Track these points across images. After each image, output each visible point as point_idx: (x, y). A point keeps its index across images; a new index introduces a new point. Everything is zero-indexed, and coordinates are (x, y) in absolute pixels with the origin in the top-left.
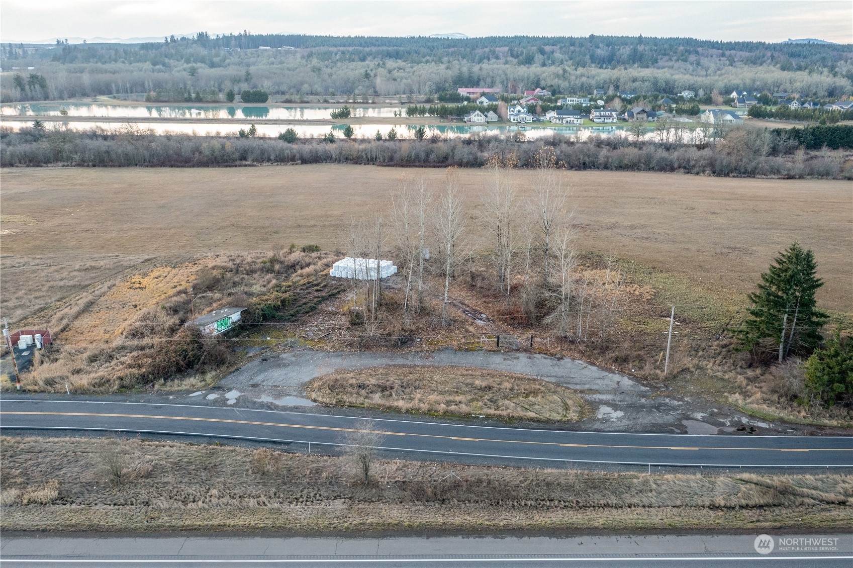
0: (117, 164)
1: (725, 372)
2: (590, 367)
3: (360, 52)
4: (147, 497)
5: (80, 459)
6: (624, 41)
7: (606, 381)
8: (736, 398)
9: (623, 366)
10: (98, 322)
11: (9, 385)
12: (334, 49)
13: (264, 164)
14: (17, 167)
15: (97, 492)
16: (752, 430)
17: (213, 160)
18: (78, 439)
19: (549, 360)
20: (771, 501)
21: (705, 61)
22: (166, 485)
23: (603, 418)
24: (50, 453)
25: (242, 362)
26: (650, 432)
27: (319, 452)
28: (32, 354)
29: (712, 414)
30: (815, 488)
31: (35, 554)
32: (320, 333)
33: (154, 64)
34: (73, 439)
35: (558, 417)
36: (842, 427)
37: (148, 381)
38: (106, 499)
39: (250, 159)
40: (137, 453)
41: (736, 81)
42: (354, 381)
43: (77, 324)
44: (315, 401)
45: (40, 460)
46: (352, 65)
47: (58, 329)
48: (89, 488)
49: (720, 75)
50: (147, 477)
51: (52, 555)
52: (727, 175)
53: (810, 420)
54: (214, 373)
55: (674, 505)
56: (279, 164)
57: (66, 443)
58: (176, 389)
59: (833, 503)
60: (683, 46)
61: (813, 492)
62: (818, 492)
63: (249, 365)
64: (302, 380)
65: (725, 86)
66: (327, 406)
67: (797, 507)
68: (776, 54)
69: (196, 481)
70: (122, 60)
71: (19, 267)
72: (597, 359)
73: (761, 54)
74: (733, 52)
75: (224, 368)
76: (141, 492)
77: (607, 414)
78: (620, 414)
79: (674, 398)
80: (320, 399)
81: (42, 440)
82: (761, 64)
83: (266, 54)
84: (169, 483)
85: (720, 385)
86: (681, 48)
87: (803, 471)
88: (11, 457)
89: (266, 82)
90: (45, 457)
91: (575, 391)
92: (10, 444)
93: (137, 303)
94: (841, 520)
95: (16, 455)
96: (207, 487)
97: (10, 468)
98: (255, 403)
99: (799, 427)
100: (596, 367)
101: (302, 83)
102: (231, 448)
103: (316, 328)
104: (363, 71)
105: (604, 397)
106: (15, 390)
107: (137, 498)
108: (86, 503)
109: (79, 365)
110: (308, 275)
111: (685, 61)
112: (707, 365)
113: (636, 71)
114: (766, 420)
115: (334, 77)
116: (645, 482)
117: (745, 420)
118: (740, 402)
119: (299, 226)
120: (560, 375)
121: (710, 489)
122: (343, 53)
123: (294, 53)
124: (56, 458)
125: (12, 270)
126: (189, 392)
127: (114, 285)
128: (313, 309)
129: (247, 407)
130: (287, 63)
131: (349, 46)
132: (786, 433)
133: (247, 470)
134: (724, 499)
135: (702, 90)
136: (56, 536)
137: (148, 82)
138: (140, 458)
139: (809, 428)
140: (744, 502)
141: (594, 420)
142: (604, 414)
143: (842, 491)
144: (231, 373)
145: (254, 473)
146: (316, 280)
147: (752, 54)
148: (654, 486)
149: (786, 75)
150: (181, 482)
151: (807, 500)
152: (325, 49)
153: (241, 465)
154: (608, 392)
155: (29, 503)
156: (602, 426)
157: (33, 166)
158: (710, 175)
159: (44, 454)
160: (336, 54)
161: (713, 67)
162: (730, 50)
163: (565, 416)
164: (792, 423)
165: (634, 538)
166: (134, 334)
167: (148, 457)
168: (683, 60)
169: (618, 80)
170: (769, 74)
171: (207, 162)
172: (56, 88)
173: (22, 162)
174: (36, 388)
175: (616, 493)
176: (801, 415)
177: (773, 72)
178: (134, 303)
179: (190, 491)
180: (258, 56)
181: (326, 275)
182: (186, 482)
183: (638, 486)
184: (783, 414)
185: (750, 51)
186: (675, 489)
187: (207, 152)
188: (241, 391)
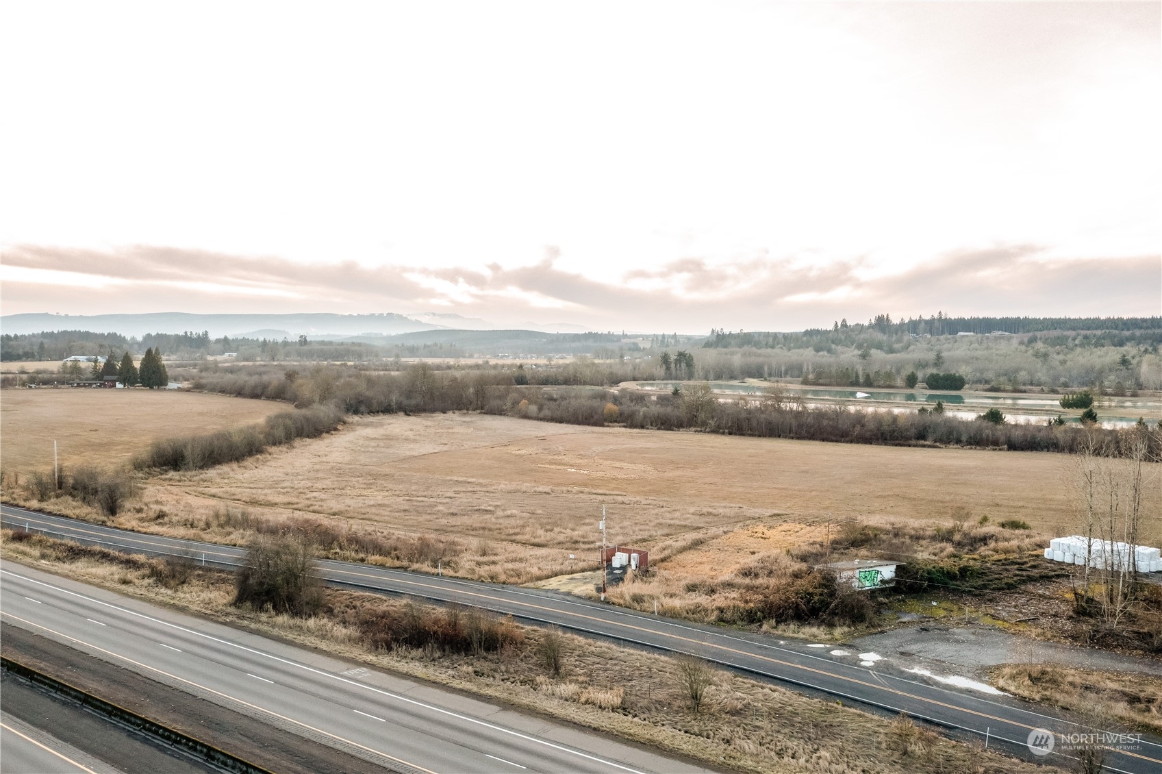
0: (757, 433)
3: (1115, 336)
4: (728, 734)
5: (654, 676)
10: (705, 559)
11: (594, 593)
12: (1072, 333)
13: (951, 446)
14: (648, 429)
15: (667, 713)
17: (879, 435)
18: (657, 656)
22: (757, 729)
24: (622, 663)
25: (890, 625)
27: (1004, 751)
28: (625, 572)
31: (579, 747)
32: (1020, 615)
33: (817, 350)
34: (651, 655)
37: (755, 619)
38: (676, 723)
39: (930, 438)
40: (726, 686)
42: (1078, 680)
43: (680, 557)
44: (1002, 689)
45: (608, 666)
46: (1099, 351)
47: (658, 557)
48: (659, 707)
50: (733, 715)
51: (599, 753)
54: (846, 629)
56: (973, 447)
57: (642, 656)
58: (791, 635)
63: (901, 631)
64: (982, 663)
66: (1023, 699)
69: (800, 735)
70: (779, 346)
71: (629, 504)
75: (861, 627)
76: (723, 728)
80: (1012, 689)
81: (616, 650)
83: (965, 340)
84: (763, 728)
88: (578, 656)
89: (964, 367)
90: (616, 665)
92: (580, 644)
93: (756, 550)
95: (584, 656)
96: (816, 747)
97: (575, 666)
98: (902, 672)
101: (1017, 370)
102: (858, 712)
103: (1013, 609)
104: (1118, 358)
106: (598, 600)
107: (716, 733)
108: (651, 720)
109: (674, 589)
110: (1006, 551)
115: (1069, 363)
119: (998, 505)
122: (1086, 337)
123: (1009, 339)
124: (627, 669)
125: (622, 506)
126: (806, 641)
127: (732, 531)
128: (1010, 587)
129: (890, 674)
130: (997, 350)
131: (1097, 329)
133: (880, 743)
136: (609, 738)
137: (808, 366)
138: (728, 692)
144: (871, 634)
145: (889, 748)
146: (1020, 558)
150: (779, 732)
152: (1057, 333)
153: (870, 735)
155: (587, 702)
157: (665, 429)
159: (614, 662)
160: (1074, 339)
166: (747, 573)
167: (739, 694)
171: (871, 439)
172: (703, 368)
173: (654, 424)
174: (622, 602)
178: (752, 550)
179: (789, 744)
180: (956, 342)
181: (1037, 556)
182: (786, 734)
187: (872, 426)
188: (882, 655)
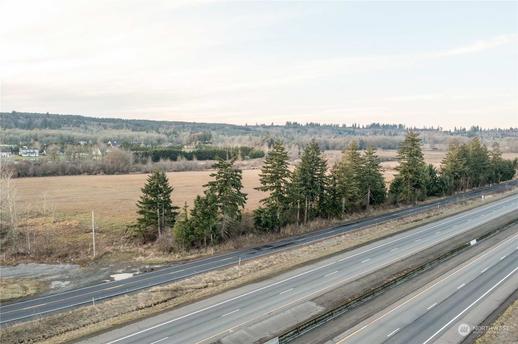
1: (131, 249)
2: (41, 265)
6: (37, 116)
7: (54, 269)
8: (141, 258)
9: (65, 259)
16: (152, 270)
19: (7, 268)
20: (170, 297)
21: (90, 127)
23: (55, 288)
26: (90, 286)
29: (128, 269)
30: (192, 284)
35: (19, 295)
36: (197, 257)
41: (110, 136)
49: (100, 134)
52: (113, 174)
53: (181, 258)
55: (114, 316)
59: (202, 288)
60: (76, 119)
61: (191, 286)
62: (193, 285)
65: (104, 138)
67: (185, 295)
68: (129, 125)
72: (45, 259)
73: (121, 124)
74: (105, 123)
77: (58, 285)
78: (67, 283)
79: (103, 267)
82: (121, 129)
85: (129, 255)
86: (75, 120)
87: (184, 278)
91: (31, 279)
94: (208, 293)
99: (177, 262)
100: (45, 264)
105: (54, 277)
111: (78, 126)
112: (120, 248)
113: (47, 131)
114: (159, 264)
116: (93, 310)
117: (147, 267)
118: (142, 259)
120: (17, 273)
121: (135, 302)
132: (171, 266)
134: (144, 303)
135: (90, 141)
139: (182, 262)
140: (156, 302)
141: (48, 290)
142: (56, 285)
143: (204, 281)
147: (115, 124)
148: (99, 310)
149: (135, 133)
151: (188, 291)
154: (56, 274)
156: (55, 292)
158: (103, 175)
161: (95, 130)
162: (103, 122)
163: (25, 294)
164: (173, 262)
165: (90, 339)
168: (76, 126)
169: (36, 135)
170: (126, 133)
175: (72, 322)
176: (176, 257)
177: (128, 132)
183: (88, 313)
184: (167, 259)
185: (114, 123)
186: (113, 307)
